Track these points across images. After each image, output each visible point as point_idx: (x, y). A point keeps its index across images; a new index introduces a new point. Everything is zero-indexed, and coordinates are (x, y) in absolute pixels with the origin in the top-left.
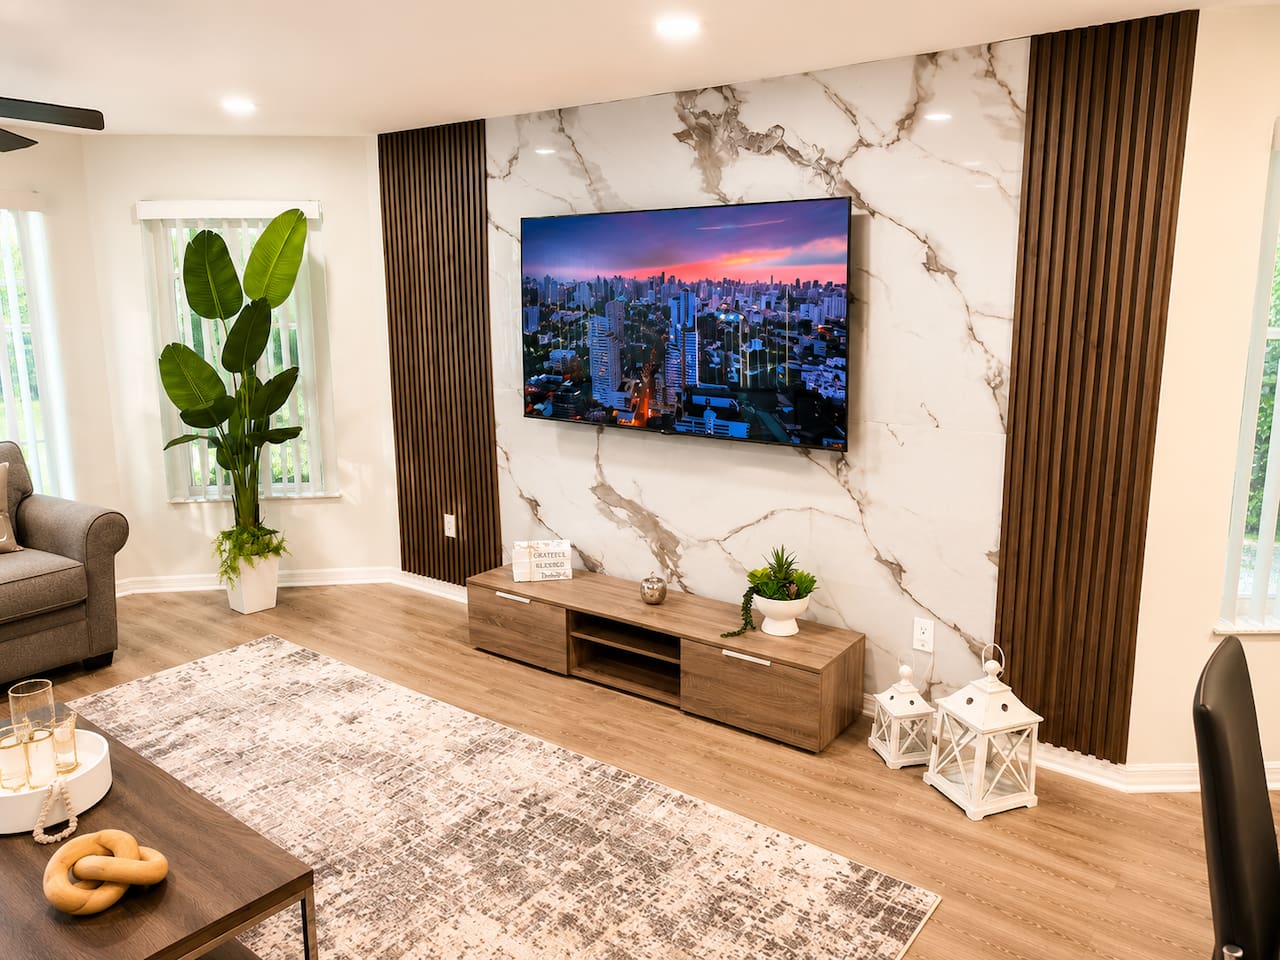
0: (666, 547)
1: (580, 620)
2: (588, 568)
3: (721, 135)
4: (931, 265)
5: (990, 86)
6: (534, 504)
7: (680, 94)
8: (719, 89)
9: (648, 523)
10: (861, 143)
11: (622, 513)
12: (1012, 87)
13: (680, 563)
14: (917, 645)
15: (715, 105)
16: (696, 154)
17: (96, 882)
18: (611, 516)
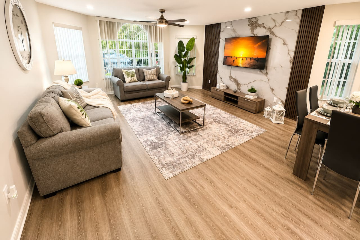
0: (238, 84)
1: (226, 94)
2: (228, 88)
3: (254, 25)
4: (284, 44)
5: (296, 17)
6: (221, 78)
7: (249, 18)
8: (255, 18)
9: (236, 81)
10: (276, 26)
11: (233, 80)
12: (299, 16)
13: (241, 87)
14: (274, 102)
15: (254, 20)
16: (250, 28)
17: (186, 101)
18: (231, 81)
